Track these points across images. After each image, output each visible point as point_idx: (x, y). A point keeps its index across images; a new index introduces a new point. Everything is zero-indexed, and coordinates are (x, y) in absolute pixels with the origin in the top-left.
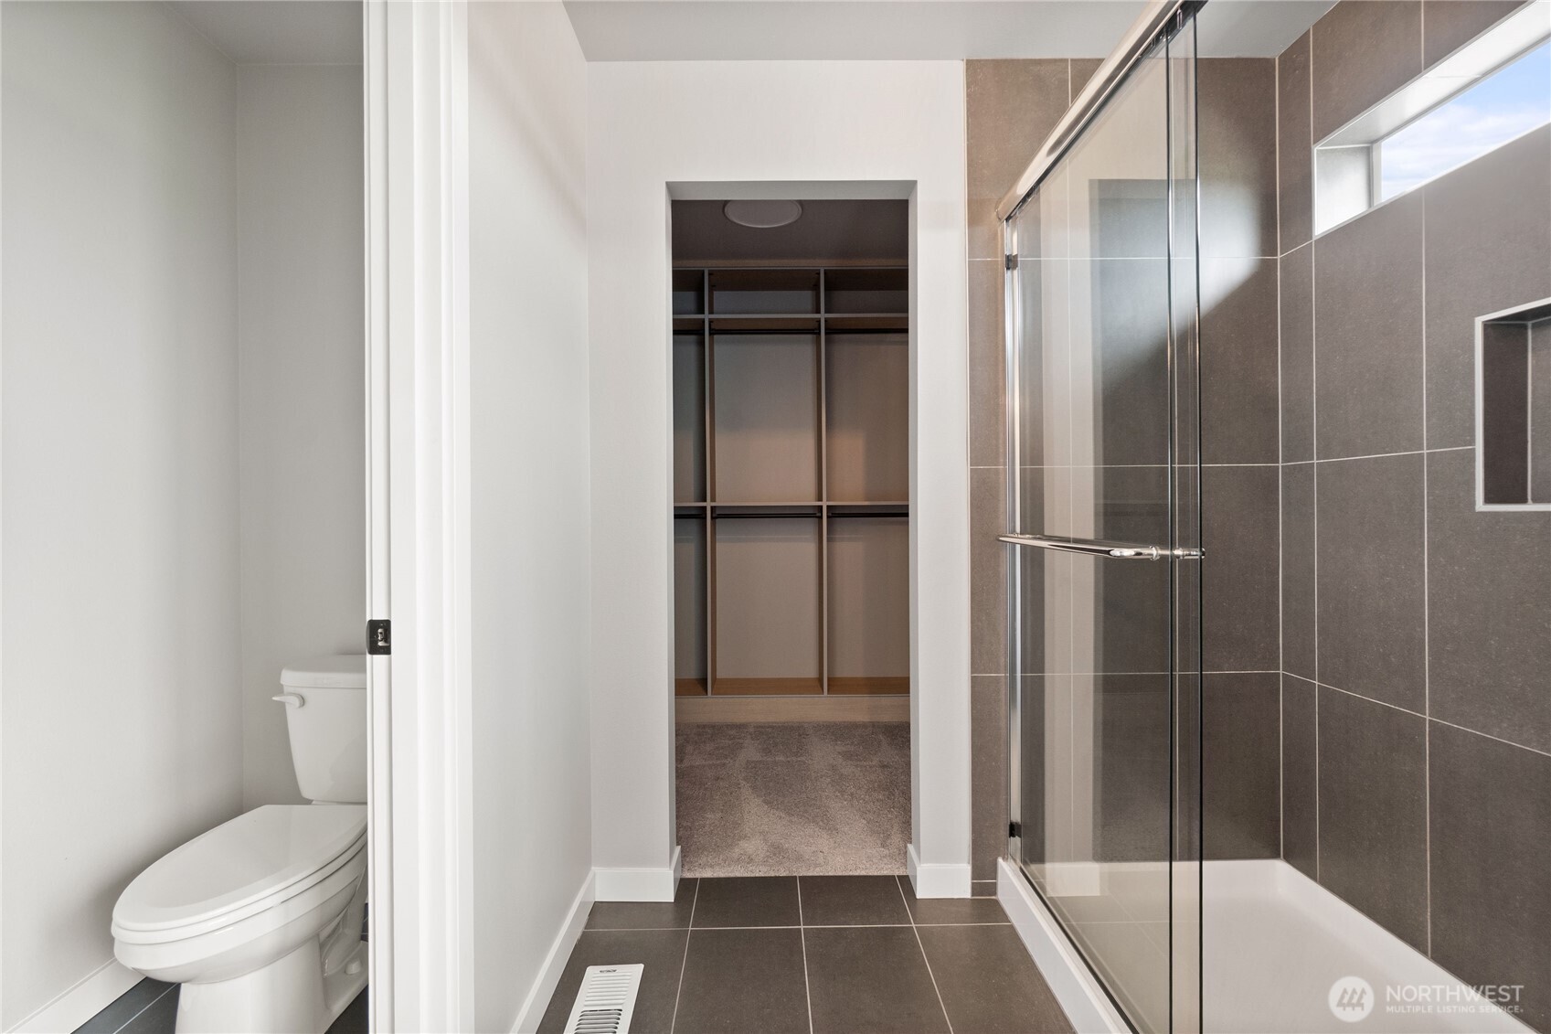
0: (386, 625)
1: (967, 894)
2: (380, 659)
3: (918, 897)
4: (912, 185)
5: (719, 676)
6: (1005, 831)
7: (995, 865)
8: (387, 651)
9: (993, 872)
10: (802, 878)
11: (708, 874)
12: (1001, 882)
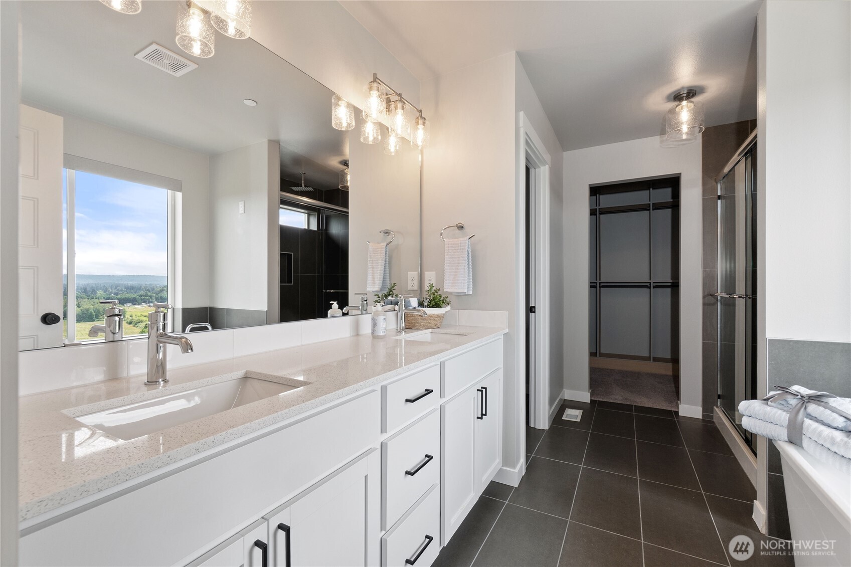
0: (534, 307)
1: (701, 417)
2: (533, 314)
3: (680, 415)
4: (681, 173)
5: (601, 352)
6: (716, 397)
7: (713, 408)
8: (534, 312)
9: (712, 411)
10: (635, 406)
11: (601, 400)
12: (715, 415)
